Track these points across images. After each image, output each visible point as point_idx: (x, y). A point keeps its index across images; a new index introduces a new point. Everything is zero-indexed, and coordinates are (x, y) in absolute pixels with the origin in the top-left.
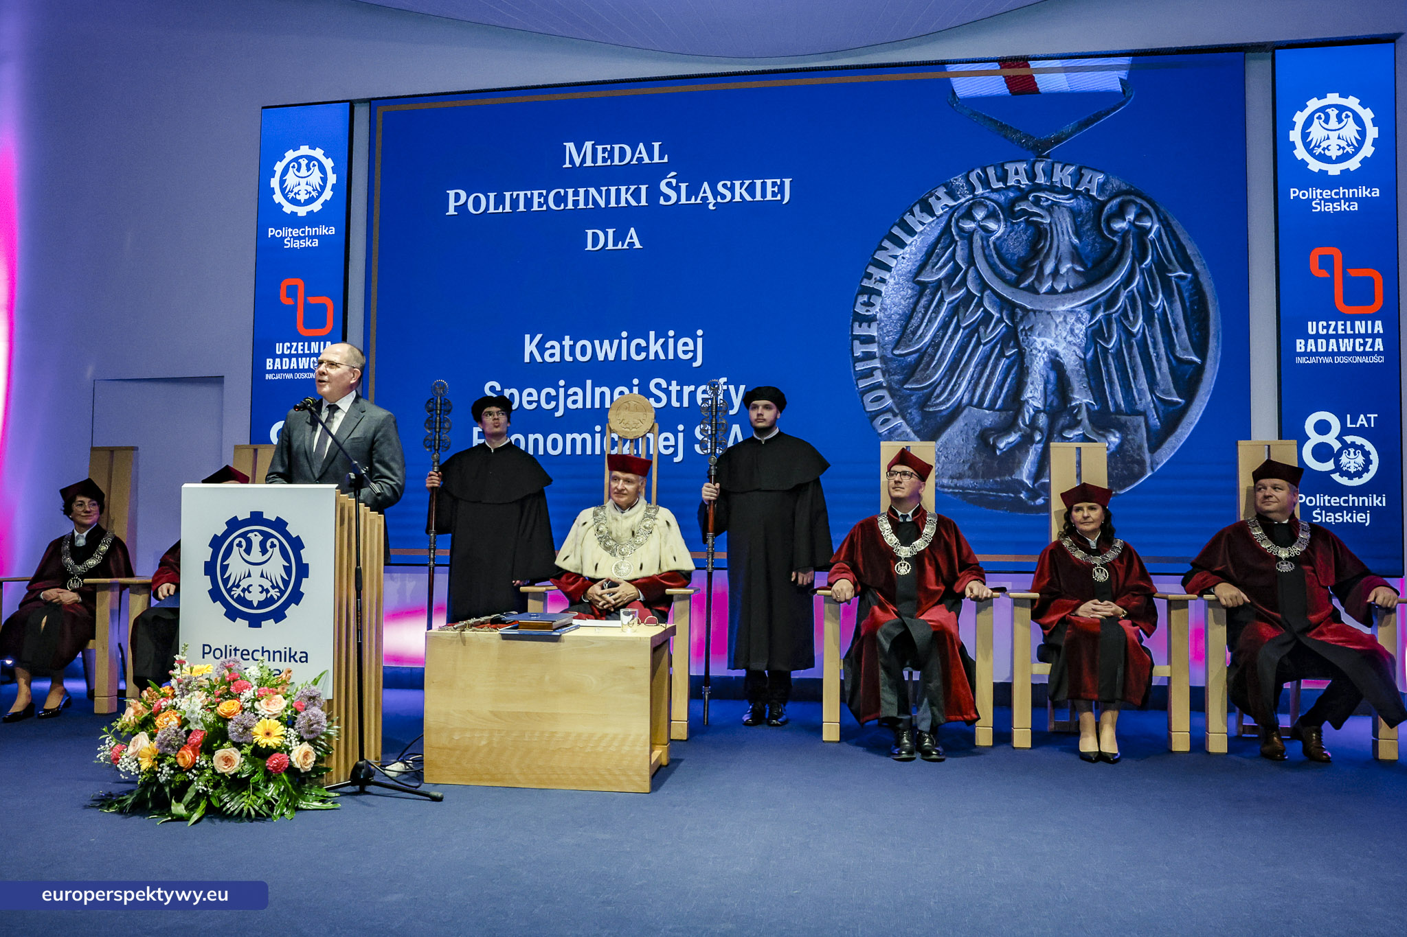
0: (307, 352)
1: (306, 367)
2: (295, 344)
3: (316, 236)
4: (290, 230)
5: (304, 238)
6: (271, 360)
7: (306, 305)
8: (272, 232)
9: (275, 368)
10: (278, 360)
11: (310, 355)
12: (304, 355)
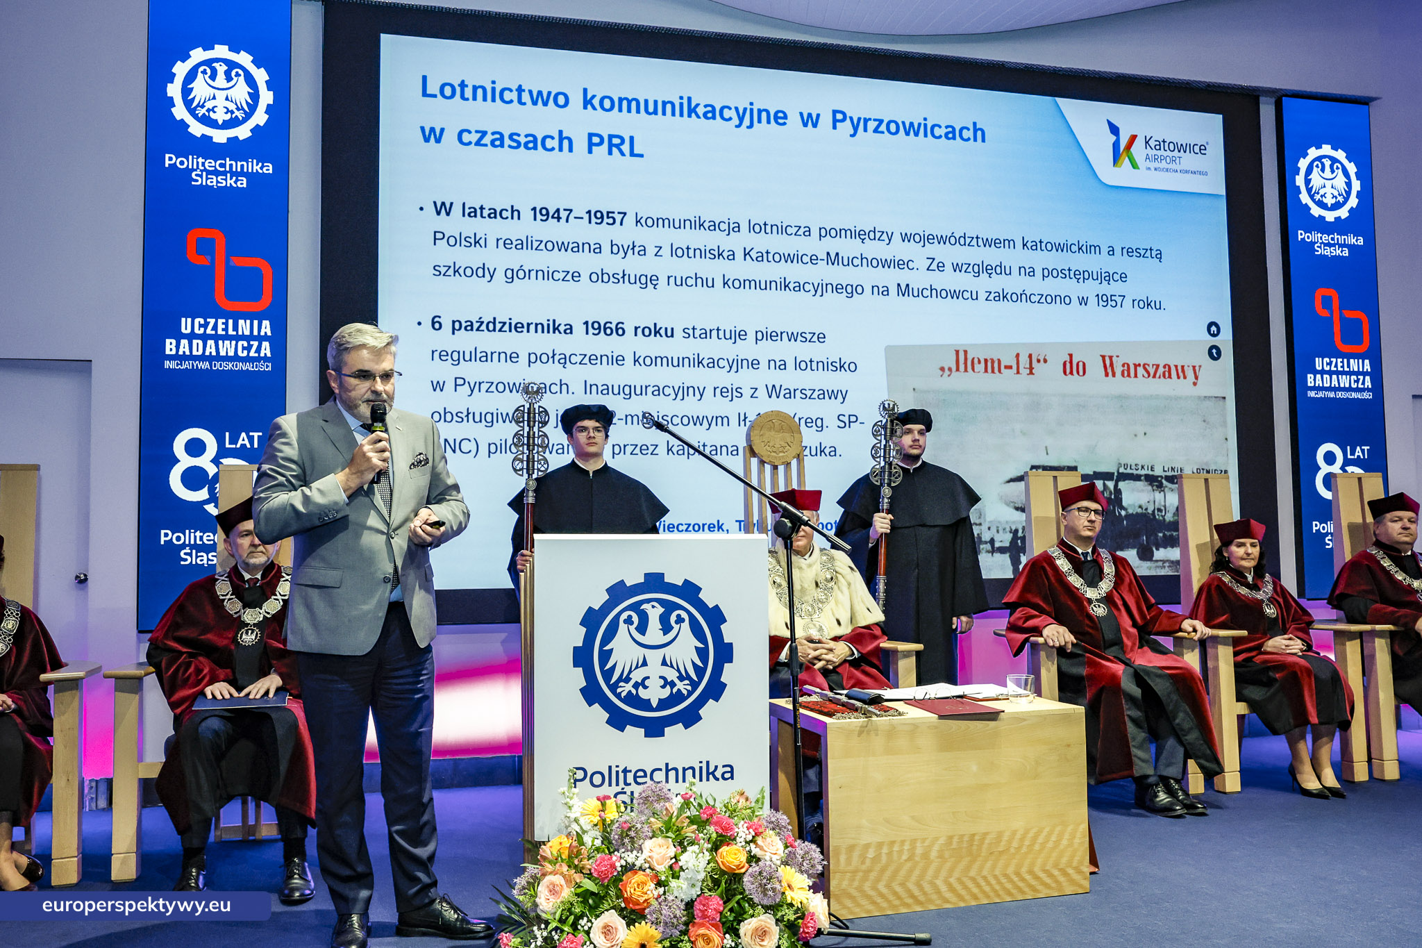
0: (231, 332)
1: (231, 353)
2: (212, 321)
3: (242, 174)
4: (201, 160)
5: (224, 173)
6: (174, 342)
7: (228, 267)
8: (169, 160)
9: (181, 353)
10: (184, 342)
11: (238, 338)
12: (227, 337)
